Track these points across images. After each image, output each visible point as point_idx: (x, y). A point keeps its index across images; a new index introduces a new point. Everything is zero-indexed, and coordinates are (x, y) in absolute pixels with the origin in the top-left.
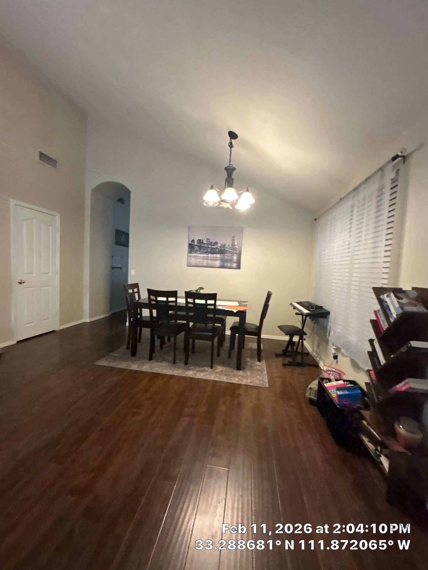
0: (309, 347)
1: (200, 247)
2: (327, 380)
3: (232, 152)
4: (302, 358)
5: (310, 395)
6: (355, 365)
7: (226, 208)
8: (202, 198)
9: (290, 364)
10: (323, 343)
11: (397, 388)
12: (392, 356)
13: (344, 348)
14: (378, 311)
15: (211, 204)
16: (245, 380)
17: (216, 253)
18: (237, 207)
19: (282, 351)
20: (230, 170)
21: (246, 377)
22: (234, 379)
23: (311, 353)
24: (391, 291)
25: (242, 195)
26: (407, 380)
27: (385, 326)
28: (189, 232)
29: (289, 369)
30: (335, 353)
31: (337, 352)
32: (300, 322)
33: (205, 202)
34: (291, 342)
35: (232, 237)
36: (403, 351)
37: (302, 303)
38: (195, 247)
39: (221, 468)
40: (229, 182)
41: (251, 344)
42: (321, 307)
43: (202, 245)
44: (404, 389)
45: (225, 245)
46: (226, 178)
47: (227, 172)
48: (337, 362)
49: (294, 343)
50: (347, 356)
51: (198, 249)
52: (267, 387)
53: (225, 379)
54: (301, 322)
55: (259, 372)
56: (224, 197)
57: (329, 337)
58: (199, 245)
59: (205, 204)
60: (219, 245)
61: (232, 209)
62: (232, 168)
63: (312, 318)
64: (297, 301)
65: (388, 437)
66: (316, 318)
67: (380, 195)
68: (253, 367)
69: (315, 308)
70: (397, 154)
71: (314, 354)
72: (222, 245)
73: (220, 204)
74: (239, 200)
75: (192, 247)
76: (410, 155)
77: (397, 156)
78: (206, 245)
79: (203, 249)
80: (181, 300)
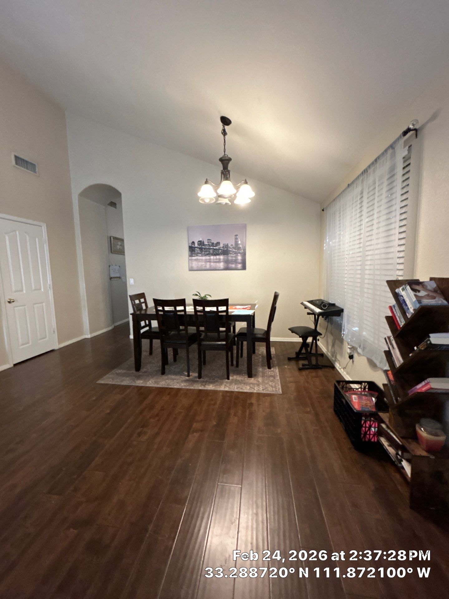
0: (324, 347)
1: (201, 249)
2: (344, 383)
3: (226, 139)
4: (317, 360)
6: (372, 364)
7: (224, 204)
8: (197, 194)
9: (305, 368)
10: (337, 342)
11: (416, 388)
12: (411, 355)
13: (361, 348)
14: (394, 306)
15: (207, 201)
16: (257, 387)
17: (218, 255)
18: (236, 202)
19: (295, 353)
20: (225, 161)
21: (258, 385)
22: (245, 386)
23: (326, 353)
24: (406, 284)
25: (239, 188)
26: (427, 380)
27: (402, 322)
28: (188, 233)
29: (304, 373)
30: (350, 353)
31: (353, 351)
32: (313, 323)
33: (200, 199)
34: (304, 344)
35: (235, 235)
36: (423, 349)
37: (313, 301)
38: (196, 250)
39: (234, 485)
40: (225, 174)
41: (261, 349)
42: (334, 305)
43: (203, 247)
44: (424, 389)
45: (228, 244)
46: (222, 171)
47: (223, 164)
48: (353, 362)
49: (308, 344)
50: (363, 356)
51: (199, 252)
52: (280, 393)
53: (236, 387)
55: (271, 378)
56: (220, 191)
57: (343, 336)
58: (200, 246)
59: (201, 202)
60: (221, 245)
61: (231, 205)
62: (227, 158)
63: (325, 317)
64: (309, 300)
65: (410, 440)
66: (330, 317)
67: (392, 176)
68: (265, 373)
69: (328, 306)
70: (409, 126)
71: (328, 354)
72: (224, 245)
73: (217, 200)
74: (237, 195)
75: (192, 250)
76: (422, 127)
77: (409, 130)
78: (208, 247)
79: (204, 252)
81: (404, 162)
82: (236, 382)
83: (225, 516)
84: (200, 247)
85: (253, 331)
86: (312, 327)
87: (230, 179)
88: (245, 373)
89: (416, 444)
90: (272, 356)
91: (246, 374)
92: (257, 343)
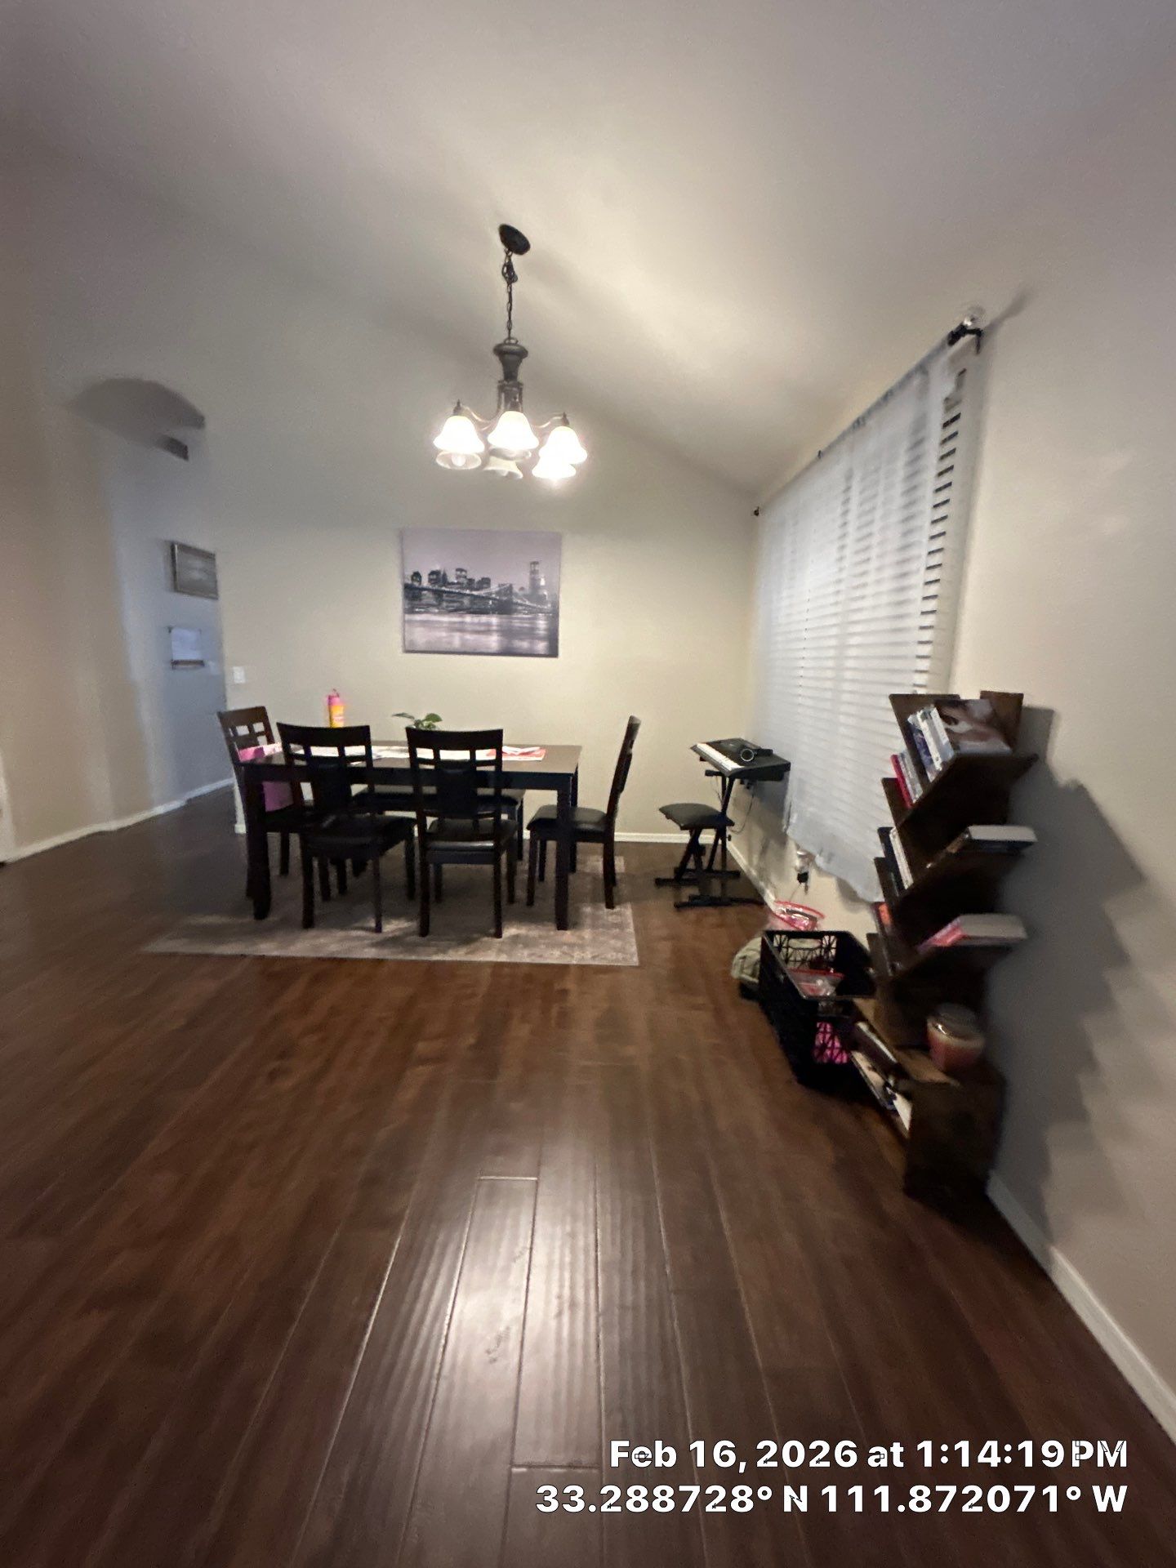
0: (741, 856)
1: (438, 594)
2: (783, 937)
4: (723, 885)
5: (742, 972)
6: (849, 895)
7: (505, 474)
8: (431, 441)
9: (693, 903)
10: (772, 842)
11: (935, 939)
12: (929, 866)
13: (823, 854)
14: (902, 755)
15: (459, 463)
16: (578, 952)
17: (485, 612)
18: (538, 472)
19: (671, 871)
20: (510, 357)
21: (582, 947)
22: (549, 952)
23: (745, 871)
25: (549, 434)
26: (957, 921)
28: (402, 547)
29: (691, 914)
30: (802, 868)
31: (808, 864)
33: (441, 454)
34: (694, 848)
35: (531, 564)
36: (954, 851)
37: (723, 745)
38: (425, 595)
39: (519, 1178)
40: (511, 392)
41: (591, 860)
42: (768, 753)
43: (444, 588)
44: (949, 941)
45: (511, 587)
46: (499, 382)
47: (503, 362)
48: (806, 888)
49: (702, 848)
50: (829, 874)
51: (435, 602)
52: (633, 965)
53: (526, 954)
54: (721, 795)
55: (614, 931)
56: (497, 439)
57: (786, 830)
58: (436, 587)
59: (441, 463)
60: (494, 588)
61: (520, 480)
62: (516, 348)
63: (746, 781)
64: (711, 740)
65: (912, 1052)
66: (758, 782)
67: (917, 443)
68: (599, 918)
69: (756, 756)
70: (962, 323)
71: (751, 873)
72: (502, 588)
73: (485, 462)
74: (541, 453)
75: (413, 593)
76: (993, 326)
77: (962, 331)
78: (457, 588)
79: (447, 601)
80: (387, 750)
81: (948, 409)
82: (527, 943)
83: (499, 1246)
84: (434, 588)
85: (573, 816)
86: (718, 807)
87: (522, 409)
88: (549, 920)
89: (925, 1058)
90: (618, 877)
91: (550, 923)
92: (580, 845)
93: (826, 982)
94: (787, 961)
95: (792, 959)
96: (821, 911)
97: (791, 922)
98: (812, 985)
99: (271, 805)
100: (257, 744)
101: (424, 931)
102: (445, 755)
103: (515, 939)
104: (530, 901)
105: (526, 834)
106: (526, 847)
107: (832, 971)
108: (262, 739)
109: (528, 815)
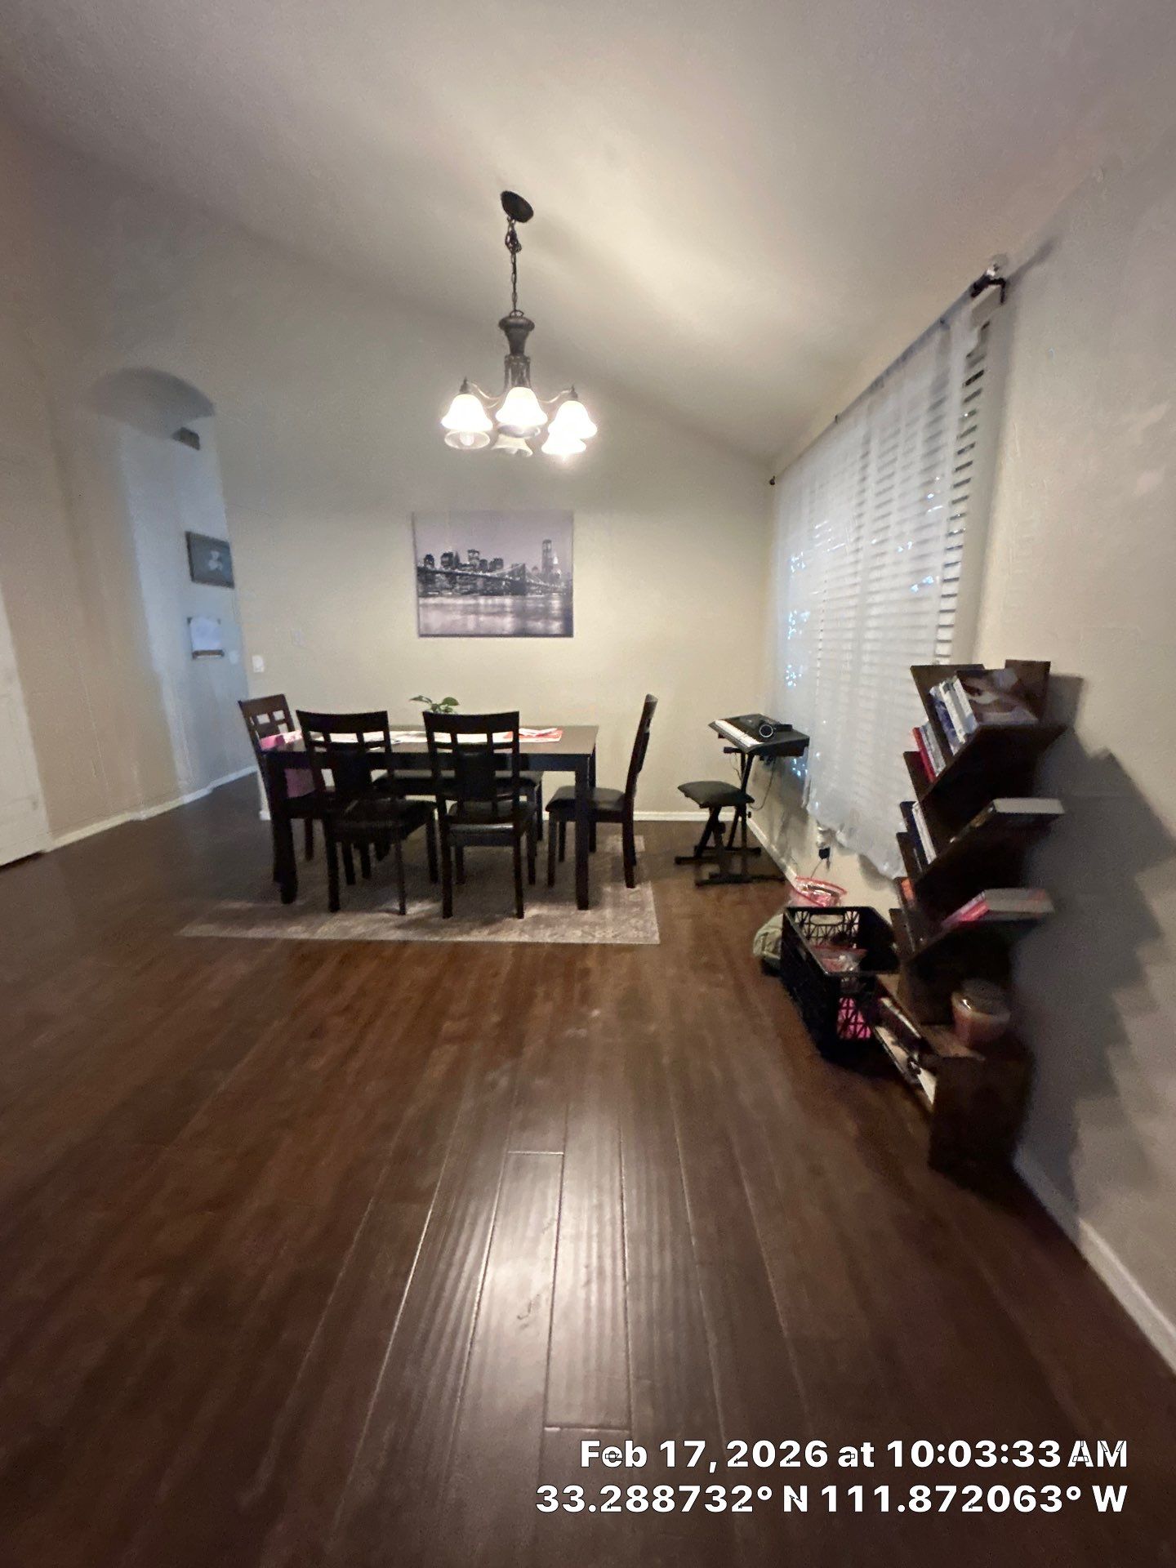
0: (761, 832)
1: (451, 576)
2: (805, 913)
4: (745, 864)
5: (763, 949)
6: (870, 870)
7: (514, 452)
8: (439, 420)
9: (714, 880)
10: (794, 820)
11: (959, 915)
12: (953, 840)
13: (845, 829)
14: (924, 728)
15: (468, 442)
16: (601, 932)
17: (499, 593)
18: (547, 448)
19: (692, 850)
20: (516, 330)
21: (603, 926)
22: (571, 932)
23: (767, 848)
24: (954, 675)
25: (558, 409)
26: (983, 895)
27: (938, 765)
28: (414, 533)
29: (713, 892)
30: (823, 844)
31: (829, 839)
33: (449, 434)
34: (714, 825)
35: (544, 543)
36: (977, 826)
37: (741, 720)
38: (438, 578)
39: (544, 1153)
40: (518, 368)
41: (611, 840)
42: (788, 728)
43: (457, 571)
44: (974, 915)
45: (524, 566)
46: (506, 358)
47: (509, 336)
48: (828, 864)
49: (722, 825)
50: (851, 851)
51: (448, 586)
52: (655, 943)
53: (547, 935)
54: (740, 769)
55: (635, 910)
56: (504, 416)
57: (806, 805)
58: (449, 569)
59: (449, 443)
60: (507, 568)
61: (530, 458)
62: (521, 321)
63: (766, 758)
64: (728, 717)
66: (778, 758)
67: (938, 403)
68: (619, 897)
69: (774, 731)
70: (986, 273)
71: (772, 850)
72: (515, 568)
73: (494, 441)
74: (550, 429)
75: (426, 577)
76: (1019, 276)
77: (985, 281)
78: (471, 570)
79: (460, 584)
80: (407, 735)
81: (970, 366)
82: (549, 923)
83: (527, 1218)
84: (447, 570)
85: (592, 795)
86: (738, 785)
87: (530, 384)
88: (570, 900)
89: (950, 1034)
90: (638, 856)
91: (571, 903)
92: (599, 825)
93: (850, 958)
94: (809, 937)
95: (814, 935)
96: (845, 888)
97: (813, 898)
98: (835, 960)
99: (293, 793)
100: (277, 732)
101: (447, 912)
102: (463, 738)
103: (537, 920)
104: (551, 881)
105: (546, 815)
106: (546, 828)
107: (855, 946)
108: (283, 727)
109: (547, 798)
